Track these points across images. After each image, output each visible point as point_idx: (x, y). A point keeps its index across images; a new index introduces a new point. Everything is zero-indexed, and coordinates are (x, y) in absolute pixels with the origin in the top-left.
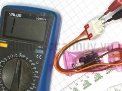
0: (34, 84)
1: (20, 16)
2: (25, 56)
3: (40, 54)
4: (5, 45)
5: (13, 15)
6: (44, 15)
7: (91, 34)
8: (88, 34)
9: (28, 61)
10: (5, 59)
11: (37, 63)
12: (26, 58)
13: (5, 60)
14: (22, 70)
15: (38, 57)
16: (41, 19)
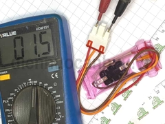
0: (59, 113)
1: (14, 33)
2: (36, 82)
3: (55, 72)
4: (7, 77)
5: (5, 35)
6: (45, 22)
7: (101, 47)
8: (97, 50)
9: (42, 86)
10: (12, 94)
11: (55, 84)
12: (38, 83)
13: (13, 96)
14: (40, 102)
15: (54, 76)
16: (42, 28)
